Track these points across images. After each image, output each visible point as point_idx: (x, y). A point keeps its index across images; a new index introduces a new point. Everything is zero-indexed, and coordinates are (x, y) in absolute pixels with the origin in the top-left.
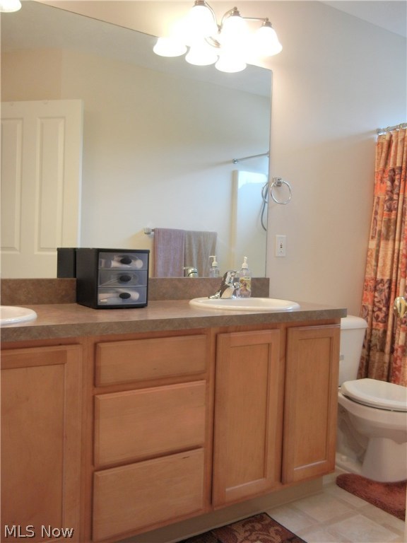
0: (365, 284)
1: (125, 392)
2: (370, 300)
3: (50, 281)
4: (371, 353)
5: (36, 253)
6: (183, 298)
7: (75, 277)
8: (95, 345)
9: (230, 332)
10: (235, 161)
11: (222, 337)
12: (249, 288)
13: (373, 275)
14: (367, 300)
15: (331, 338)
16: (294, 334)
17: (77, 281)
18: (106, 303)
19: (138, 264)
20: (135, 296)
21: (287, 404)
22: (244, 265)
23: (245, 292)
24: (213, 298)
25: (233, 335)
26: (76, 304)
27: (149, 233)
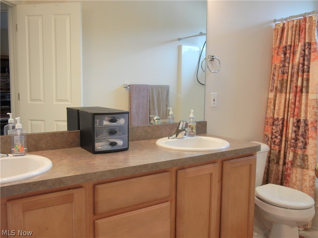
0: (266, 120)
1: (116, 216)
2: (270, 131)
3: (62, 133)
4: (270, 164)
5: (55, 103)
6: (151, 138)
7: (79, 129)
8: (94, 186)
9: (185, 168)
10: (180, 39)
11: (180, 173)
12: (194, 131)
13: (272, 115)
14: (268, 131)
15: (250, 165)
16: (227, 165)
17: (81, 132)
18: (100, 149)
19: (122, 121)
20: (120, 143)
21: (223, 210)
22: (191, 115)
23: (192, 133)
24: (171, 139)
25: (188, 170)
26: (80, 148)
27: (126, 88)
